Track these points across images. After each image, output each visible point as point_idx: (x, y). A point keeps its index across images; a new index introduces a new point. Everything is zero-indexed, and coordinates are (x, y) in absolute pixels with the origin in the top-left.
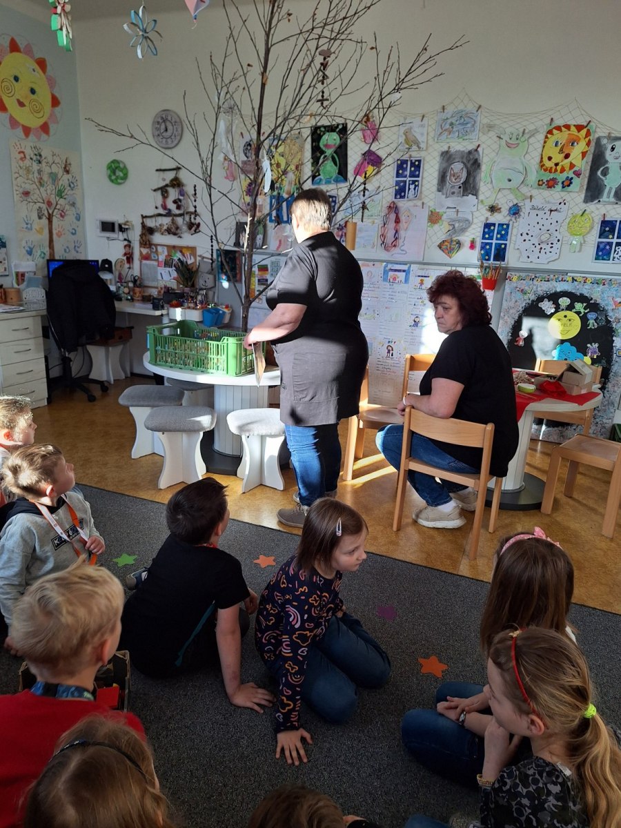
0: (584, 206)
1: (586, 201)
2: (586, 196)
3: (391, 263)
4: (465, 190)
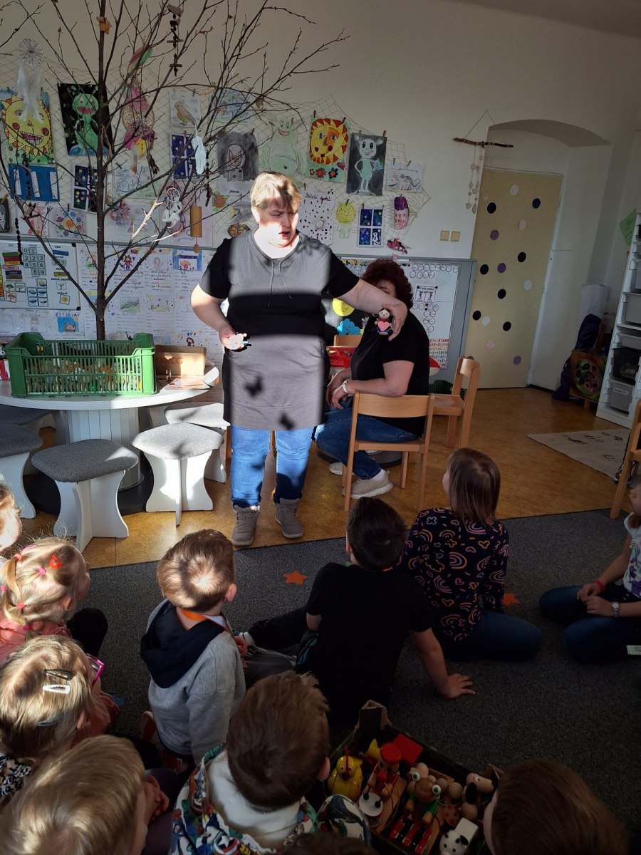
0: (347, 196)
1: (348, 192)
2: (348, 187)
3: (180, 249)
4: (246, 174)
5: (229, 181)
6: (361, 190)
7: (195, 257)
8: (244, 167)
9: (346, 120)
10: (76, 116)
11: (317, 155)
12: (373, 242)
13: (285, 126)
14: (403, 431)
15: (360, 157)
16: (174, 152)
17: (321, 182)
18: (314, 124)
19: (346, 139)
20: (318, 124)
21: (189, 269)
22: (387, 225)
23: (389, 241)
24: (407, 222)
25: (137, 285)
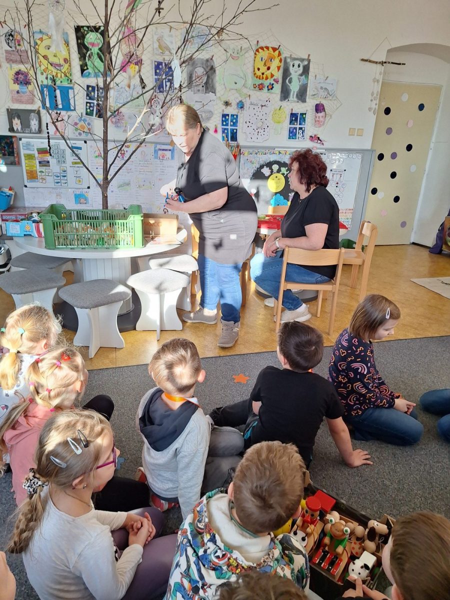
0: (280, 103)
1: (281, 100)
2: (281, 97)
3: (160, 144)
4: (207, 88)
5: (194, 94)
6: (291, 98)
7: (170, 150)
8: (206, 83)
9: (280, 47)
10: (87, 49)
11: (259, 73)
12: (299, 137)
13: (236, 52)
14: (320, 275)
15: (291, 74)
16: (156, 74)
17: (262, 93)
18: (257, 50)
19: (281, 61)
20: (260, 50)
21: (165, 159)
22: (309, 124)
23: (311, 137)
24: (324, 122)
25: (129, 171)
